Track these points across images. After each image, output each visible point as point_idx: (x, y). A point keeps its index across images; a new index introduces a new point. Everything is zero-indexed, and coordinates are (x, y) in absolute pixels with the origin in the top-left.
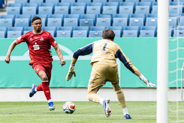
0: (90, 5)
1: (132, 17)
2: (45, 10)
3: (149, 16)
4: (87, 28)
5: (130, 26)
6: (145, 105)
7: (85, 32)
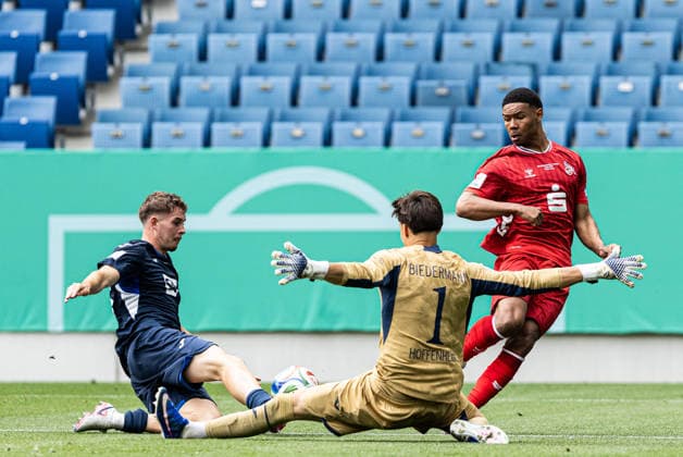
0: (454, 30)
1: (611, 73)
2: (290, 46)
3: (671, 72)
4: (444, 112)
5: (602, 109)
6: (658, 398)
7: (438, 128)
